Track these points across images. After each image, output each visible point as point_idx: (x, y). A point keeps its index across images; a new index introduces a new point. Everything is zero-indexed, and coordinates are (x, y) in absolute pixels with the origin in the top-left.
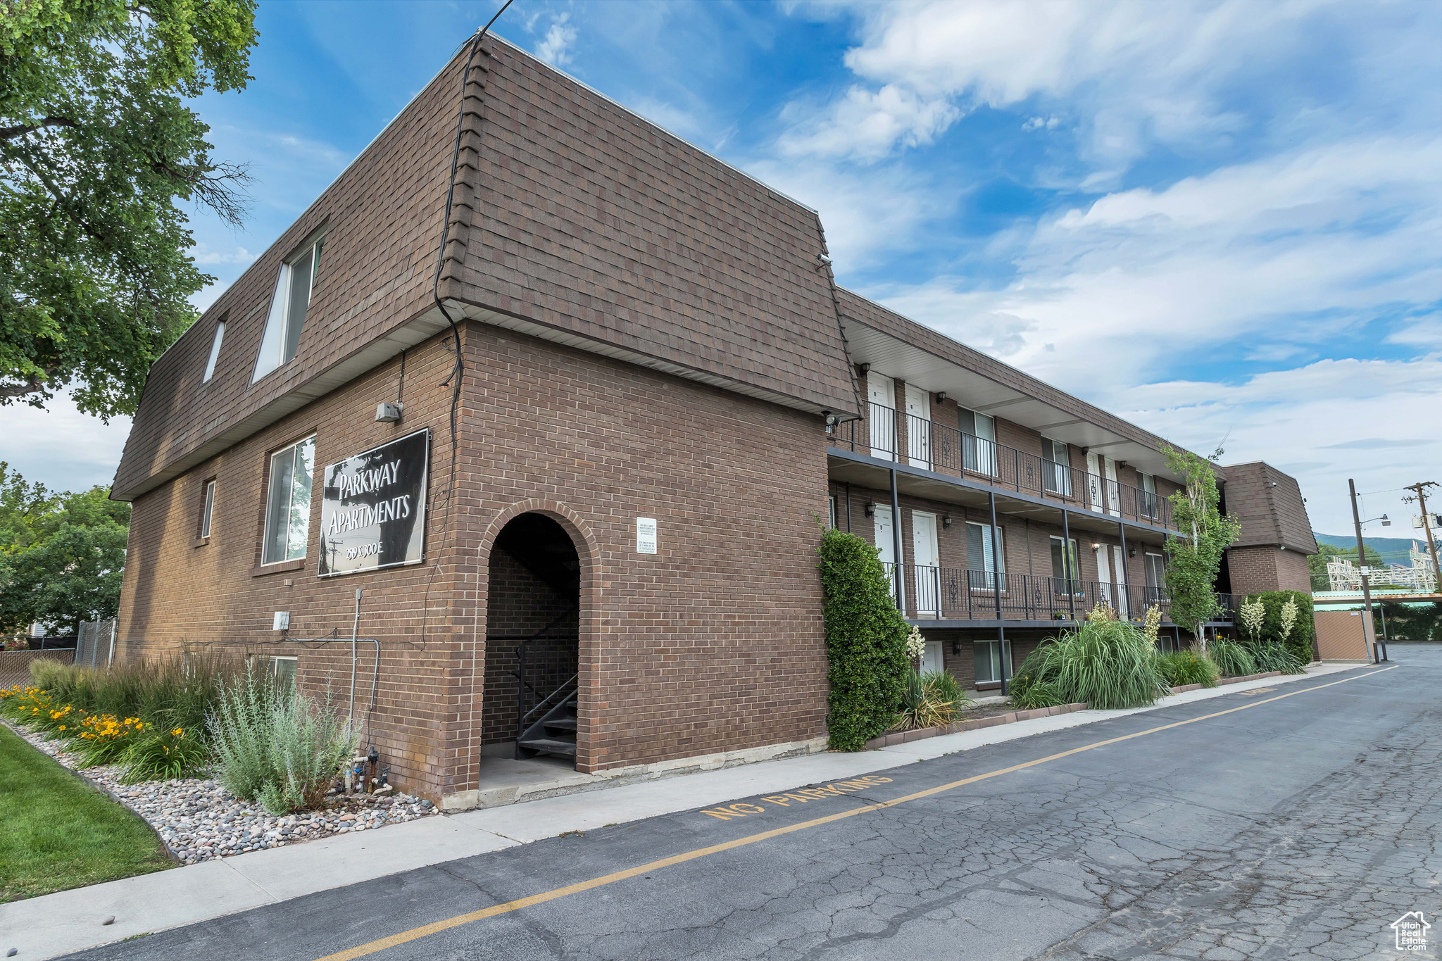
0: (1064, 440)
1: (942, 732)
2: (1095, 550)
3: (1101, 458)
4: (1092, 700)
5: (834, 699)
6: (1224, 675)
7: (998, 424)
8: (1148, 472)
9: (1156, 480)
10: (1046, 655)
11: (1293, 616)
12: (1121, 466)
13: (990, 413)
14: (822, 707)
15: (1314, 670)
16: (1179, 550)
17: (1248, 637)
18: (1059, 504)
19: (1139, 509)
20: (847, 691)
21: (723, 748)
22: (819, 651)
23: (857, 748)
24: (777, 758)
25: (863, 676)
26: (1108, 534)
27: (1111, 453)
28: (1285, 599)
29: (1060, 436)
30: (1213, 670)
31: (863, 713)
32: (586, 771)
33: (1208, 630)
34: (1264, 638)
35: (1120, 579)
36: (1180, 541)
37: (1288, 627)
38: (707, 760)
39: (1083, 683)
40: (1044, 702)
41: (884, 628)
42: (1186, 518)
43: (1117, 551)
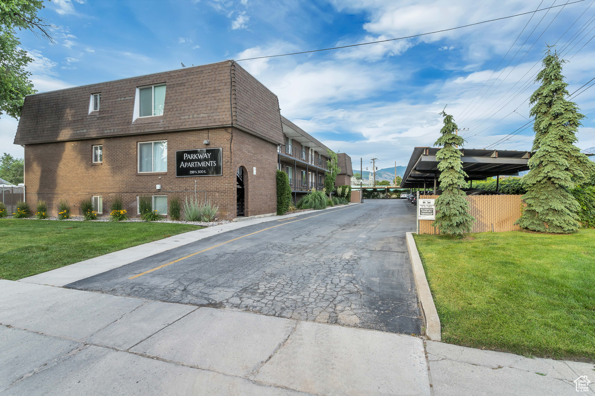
0: (305, 145)
1: (294, 213)
2: (309, 174)
3: (312, 150)
4: (315, 208)
5: (278, 205)
6: (335, 204)
7: (293, 140)
8: (320, 154)
9: (322, 156)
10: (305, 198)
11: (348, 191)
12: (315, 152)
13: (291, 138)
14: (276, 207)
15: (350, 204)
16: (328, 174)
17: (338, 196)
18: (302, 162)
19: (318, 164)
20: (281, 203)
21: (264, 214)
22: (276, 195)
23: (282, 215)
24: (270, 216)
25: (285, 200)
26: (312, 170)
27: (314, 149)
28: (346, 187)
29: (304, 144)
30: (333, 203)
31: (284, 208)
32: (248, 216)
33: (332, 194)
34: (341, 196)
35: (314, 181)
36: (328, 172)
37: (346, 194)
38: (262, 216)
39: (313, 205)
40: (306, 208)
41: (289, 191)
42: (330, 167)
43: (314, 174)
